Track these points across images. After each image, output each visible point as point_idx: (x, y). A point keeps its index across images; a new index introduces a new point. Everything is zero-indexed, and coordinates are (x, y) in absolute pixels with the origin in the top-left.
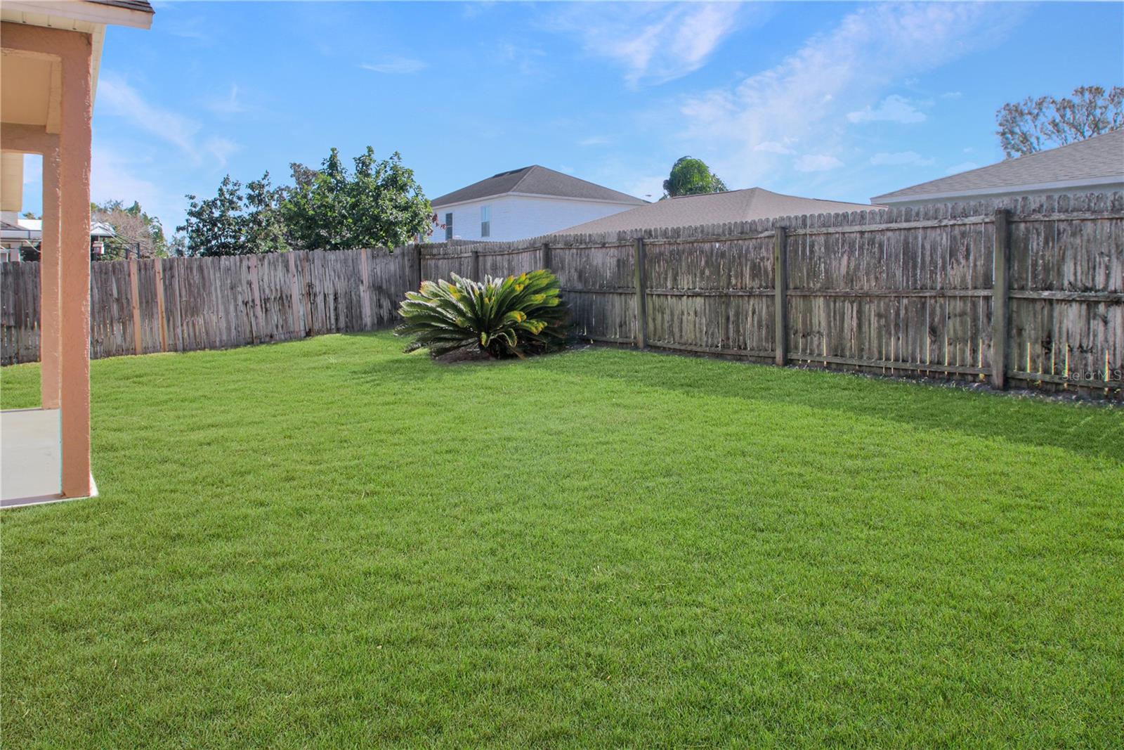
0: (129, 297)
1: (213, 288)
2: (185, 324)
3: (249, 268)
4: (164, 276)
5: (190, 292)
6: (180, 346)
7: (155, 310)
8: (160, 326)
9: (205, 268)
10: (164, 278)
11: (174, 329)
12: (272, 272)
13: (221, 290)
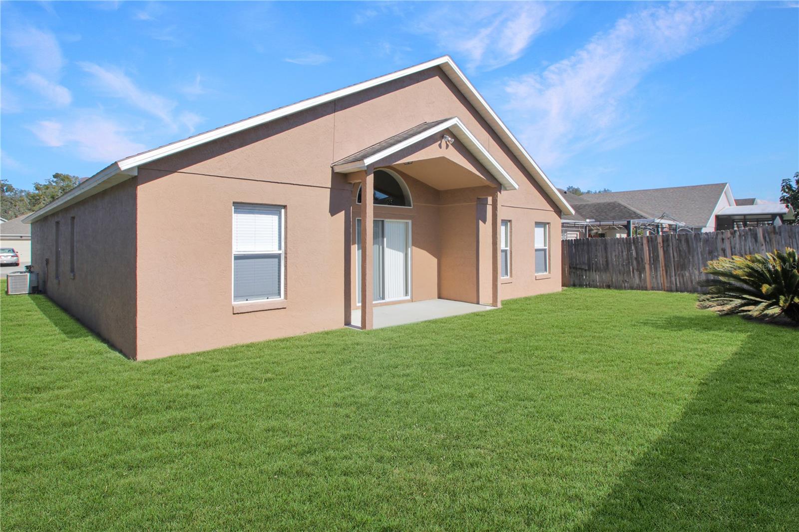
0: (643, 257)
1: (696, 253)
2: (677, 275)
3: (723, 239)
4: (663, 245)
5: (680, 256)
6: (674, 287)
7: (658, 266)
8: (662, 275)
9: (690, 239)
10: (663, 247)
11: (670, 278)
12: (743, 243)
13: (702, 255)
